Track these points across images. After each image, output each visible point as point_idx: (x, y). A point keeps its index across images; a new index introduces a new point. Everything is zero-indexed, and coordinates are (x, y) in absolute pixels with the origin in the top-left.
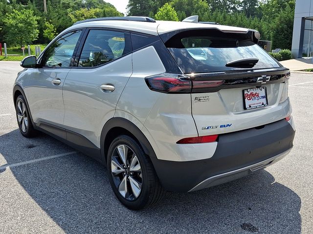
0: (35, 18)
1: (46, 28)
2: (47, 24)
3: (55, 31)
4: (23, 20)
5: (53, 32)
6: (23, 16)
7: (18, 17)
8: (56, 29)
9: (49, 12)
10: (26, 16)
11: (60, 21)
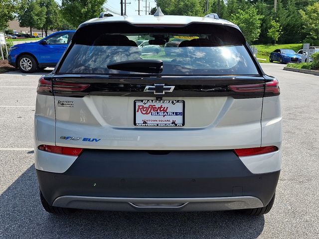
0: (258, 17)
1: (271, 27)
2: (273, 23)
3: (280, 30)
4: (246, 20)
5: (278, 31)
6: (247, 16)
7: (242, 17)
8: (281, 28)
9: (278, 9)
10: (250, 15)
11: (289, 18)
